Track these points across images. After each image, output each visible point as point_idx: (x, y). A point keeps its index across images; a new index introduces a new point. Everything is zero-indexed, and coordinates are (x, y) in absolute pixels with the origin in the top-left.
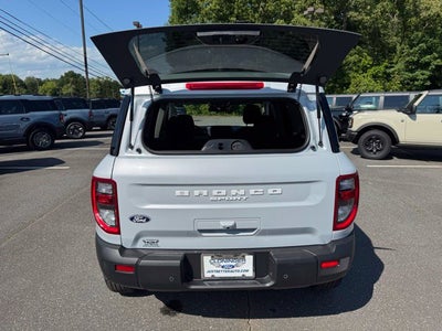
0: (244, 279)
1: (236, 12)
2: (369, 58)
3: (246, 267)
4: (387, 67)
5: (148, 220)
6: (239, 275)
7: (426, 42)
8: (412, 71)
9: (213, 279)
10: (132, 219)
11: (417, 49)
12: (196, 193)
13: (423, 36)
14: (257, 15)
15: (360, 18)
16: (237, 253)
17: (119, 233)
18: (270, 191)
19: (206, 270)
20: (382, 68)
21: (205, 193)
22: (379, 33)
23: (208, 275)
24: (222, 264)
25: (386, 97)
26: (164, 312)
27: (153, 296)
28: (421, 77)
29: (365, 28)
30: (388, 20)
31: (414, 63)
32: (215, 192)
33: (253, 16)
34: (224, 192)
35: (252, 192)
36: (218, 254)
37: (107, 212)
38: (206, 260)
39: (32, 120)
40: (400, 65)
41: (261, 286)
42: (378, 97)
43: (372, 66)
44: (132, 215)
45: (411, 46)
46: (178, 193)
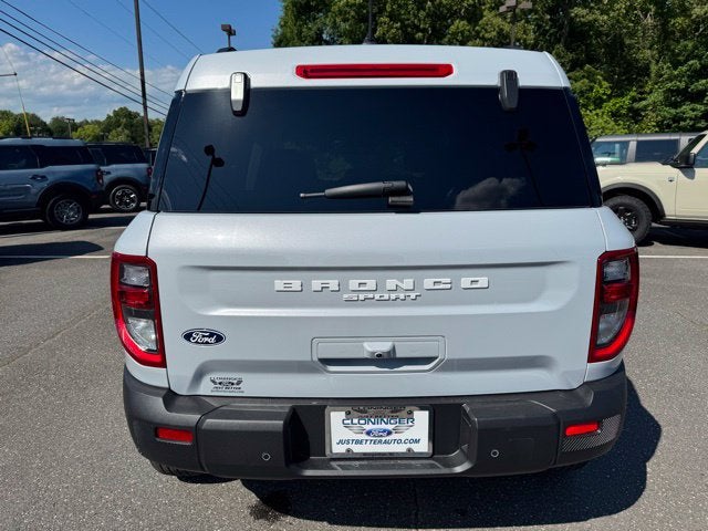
0: (410, 456)
1: (388, 8)
2: (605, 84)
3: (415, 434)
4: (634, 100)
5: (219, 339)
6: (402, 448)
7: (699, 58)
8: (675, 105)
9: (349, 457)
10: (188, 337)
11: (684, 68)
12: (316, 284)
13: (695, 47)
14: (422, 14)
15: (590, 18)
16: (397, 407)
17: (163, 364)
18: (465, 282)
19: (335, 440)
20: (626, 100)
21: (333, 284)
22: (622, 44)
23: (338, 449)
24: (369, 427)
25: (639, 143)
26: (258, 513)
27: (237, 484)
28: (692, 114)
29: (599, 34)
30: (637, 22)
31: (678, 92)
32: (353, 284)
33: (416, 16)
34: (371, 284)
35: (428, 283)
36: (360, 407)
37: (142, 323)
38: (336, 418)
39: (51, 178)
40: (657, 96)
41: (444, 471)
42: (627, 143)
43: (610, 97)
44: (187, 328)
45: (676, 65)
46: (279, 285)
